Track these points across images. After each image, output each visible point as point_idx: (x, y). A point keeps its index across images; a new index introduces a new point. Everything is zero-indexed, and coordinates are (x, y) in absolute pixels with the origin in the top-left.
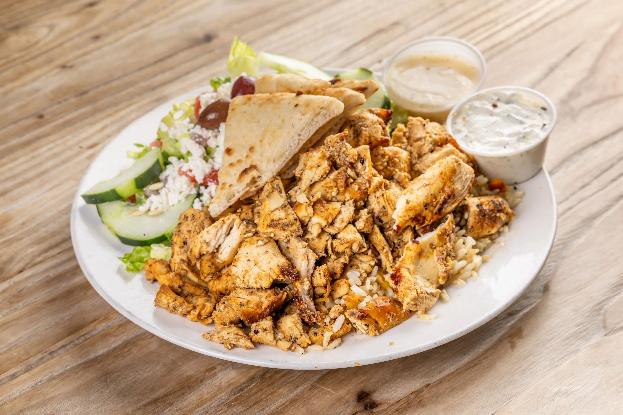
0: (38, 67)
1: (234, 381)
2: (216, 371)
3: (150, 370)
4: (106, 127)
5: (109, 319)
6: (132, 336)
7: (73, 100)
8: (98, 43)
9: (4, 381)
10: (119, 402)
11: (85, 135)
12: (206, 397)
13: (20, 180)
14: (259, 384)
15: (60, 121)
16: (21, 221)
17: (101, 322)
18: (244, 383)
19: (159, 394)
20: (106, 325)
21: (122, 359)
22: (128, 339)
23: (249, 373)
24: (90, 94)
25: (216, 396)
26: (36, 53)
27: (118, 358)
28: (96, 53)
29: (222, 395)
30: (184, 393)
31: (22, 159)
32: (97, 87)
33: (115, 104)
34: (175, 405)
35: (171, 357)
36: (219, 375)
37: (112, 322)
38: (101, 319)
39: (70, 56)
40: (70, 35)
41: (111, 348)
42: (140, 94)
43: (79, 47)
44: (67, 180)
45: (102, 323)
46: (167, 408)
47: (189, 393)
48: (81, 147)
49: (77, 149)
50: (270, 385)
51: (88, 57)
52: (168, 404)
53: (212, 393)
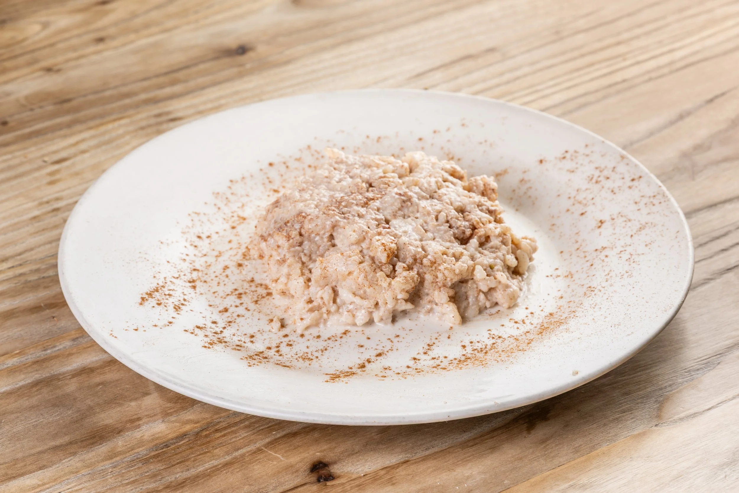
0: (16, 68)
1: (160, 435)
2: (141, 422)
3: (58, 415)
4: (83, 140)
5: (24, 354)
6: (48, 375)
7: (50, 108)
8: (101, 46)
10: (9, 446)
11: (54, 148)
12: (120, 449)
14: (191, 442)
15: (27, 130)
17: (13, 356)
18: (172, 439)
19: (62, 441)
20: (19, 360)
21: (27, 400)
22: (42, 378)
23: (181, 428)
24: (74, 103)
25: (132, 450)
26: (19, 51)
27: (22, 398)
28: (94, 58)
29: (141, 449)
30: (92, 444)
32: (85, 96)
33: (101, 116)
34: (78, 455)
35: (88, 402)
36: (144, 428)
37: (26, 357)
38: (13, 353)
39: (60, 59)
40: (67, 35)
41: (18, 386)
42: (137, 106)
43: (74, 49)
44: (16, 197)
45: (14, 358)
46: (67, 458)
47: (100, 444)
48: (45, 162)
49: (40, 163)
50: (204, 444)
51: (83, 61)
52: (70, 453)
53: (129, 446)
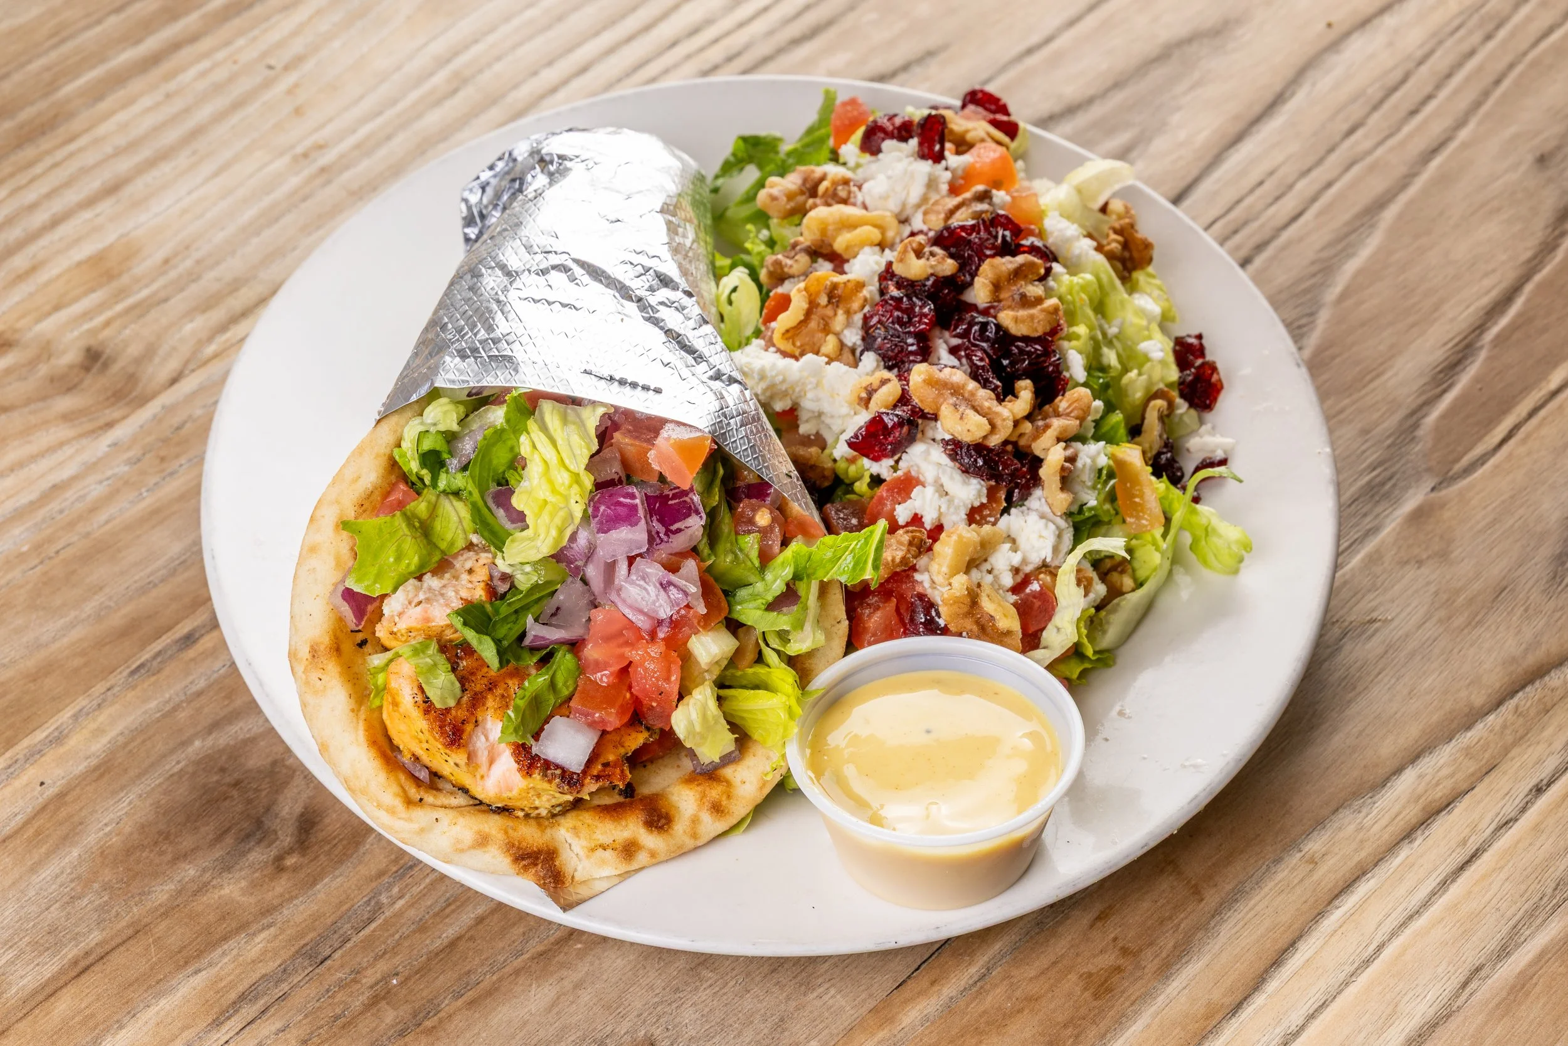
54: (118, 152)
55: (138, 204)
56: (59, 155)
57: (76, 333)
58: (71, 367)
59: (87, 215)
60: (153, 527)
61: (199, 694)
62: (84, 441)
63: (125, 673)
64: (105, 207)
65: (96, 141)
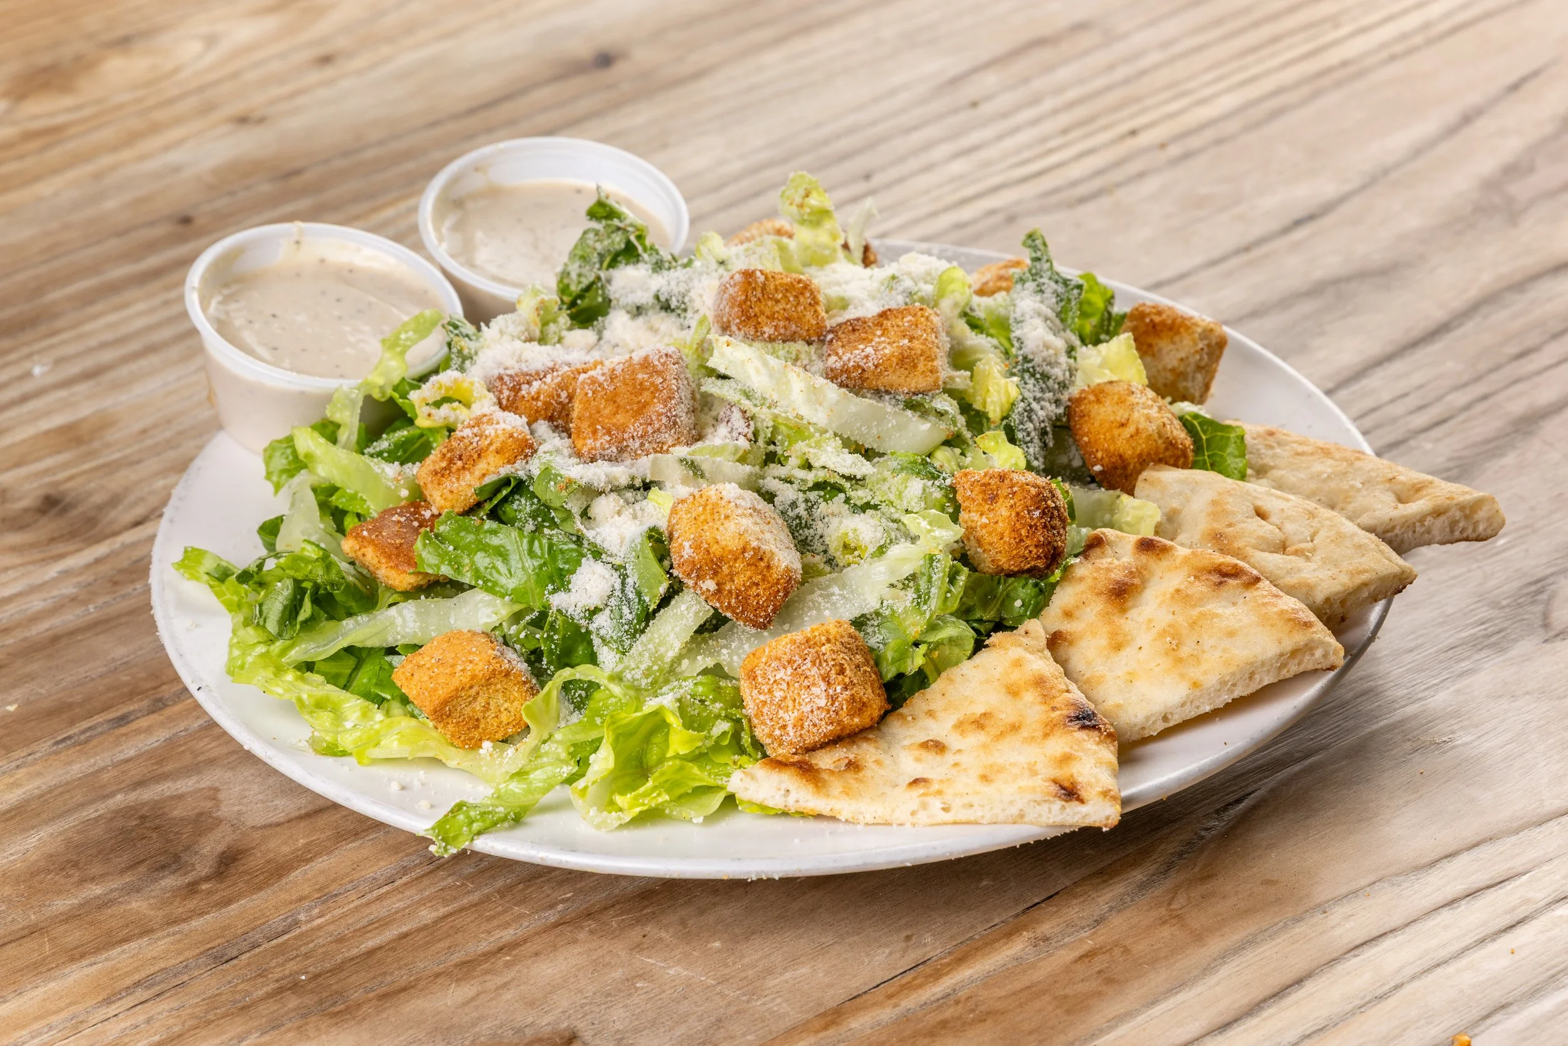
9: (100, 729)
13: (135, 346)
16: (139, 426)
31: (141, 306)
54: (104, 346)
55: (118, 386)
56: (37, 347)
57: (35, 485)
58: (26, 510)
59: (62, 394)
60: (97, 634)
61: (127, 761)
62: (31, 567)
63: (49, 743)
64: (82, 388)
65: (81, 337)
